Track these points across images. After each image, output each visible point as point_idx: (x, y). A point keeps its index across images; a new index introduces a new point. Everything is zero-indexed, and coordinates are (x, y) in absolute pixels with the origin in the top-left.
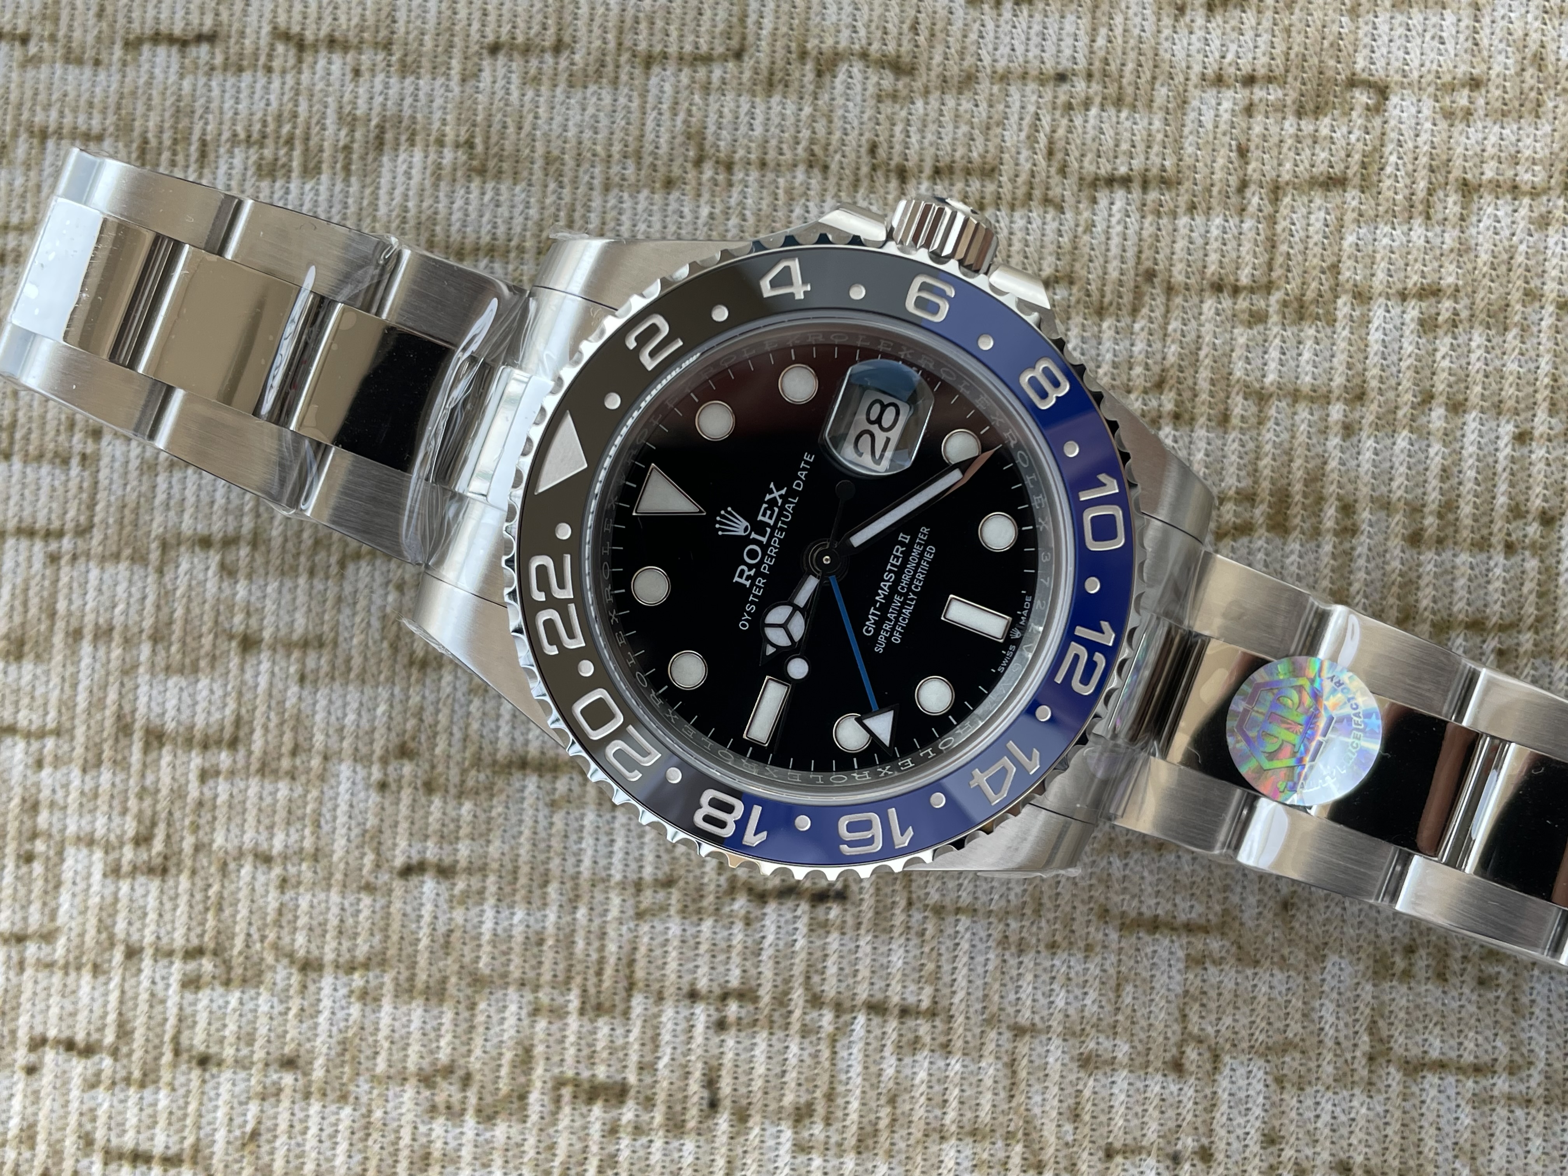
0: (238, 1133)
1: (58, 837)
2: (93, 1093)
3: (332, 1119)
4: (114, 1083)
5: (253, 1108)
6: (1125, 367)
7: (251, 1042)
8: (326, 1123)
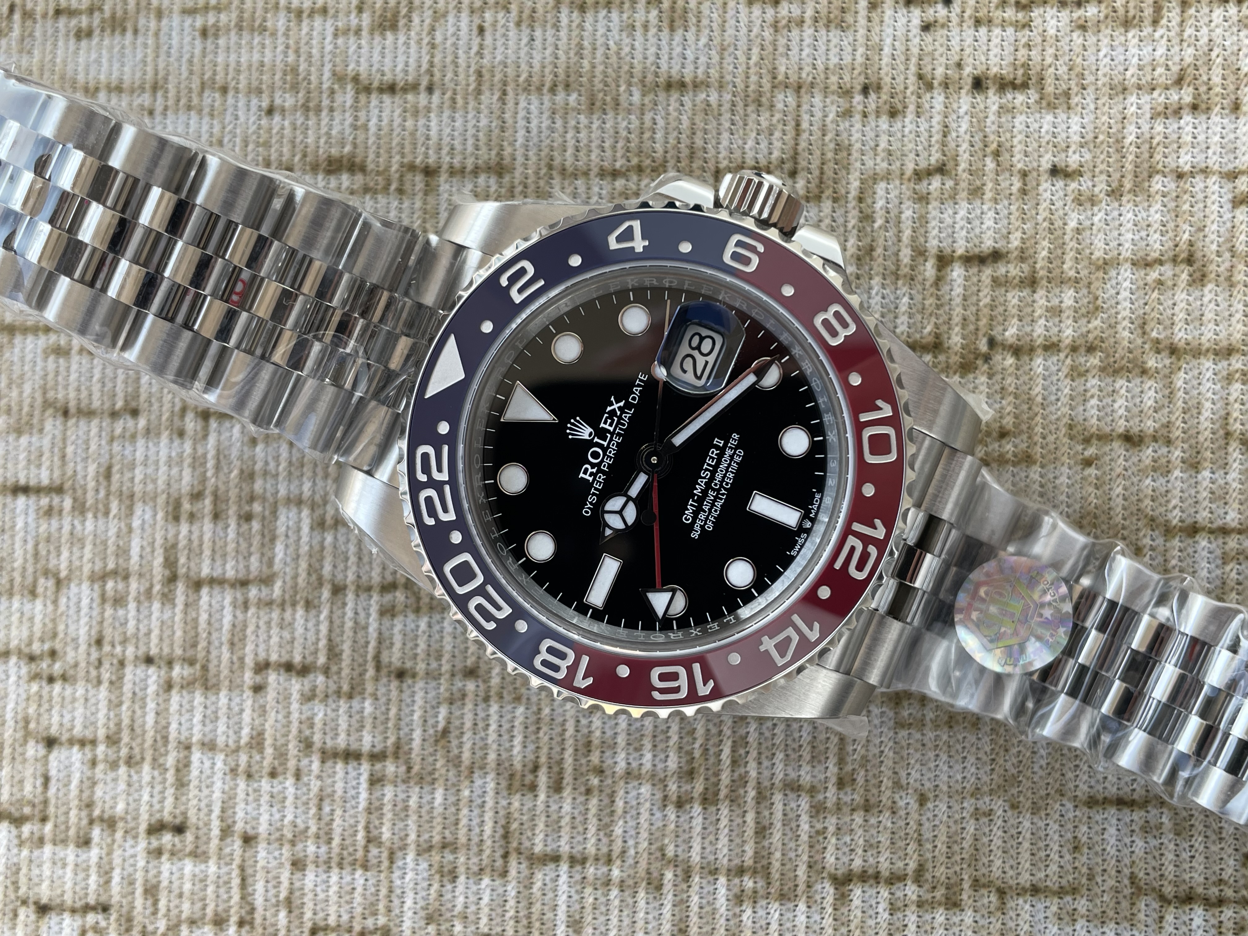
0: (431, 731)
1: (271, 500)
2: (310, 705)
3: (509, 716)
4: (327, 696)
5: (443, 711)
6: (1149, 69)
7: (439, 658)
8: (504, 720)
